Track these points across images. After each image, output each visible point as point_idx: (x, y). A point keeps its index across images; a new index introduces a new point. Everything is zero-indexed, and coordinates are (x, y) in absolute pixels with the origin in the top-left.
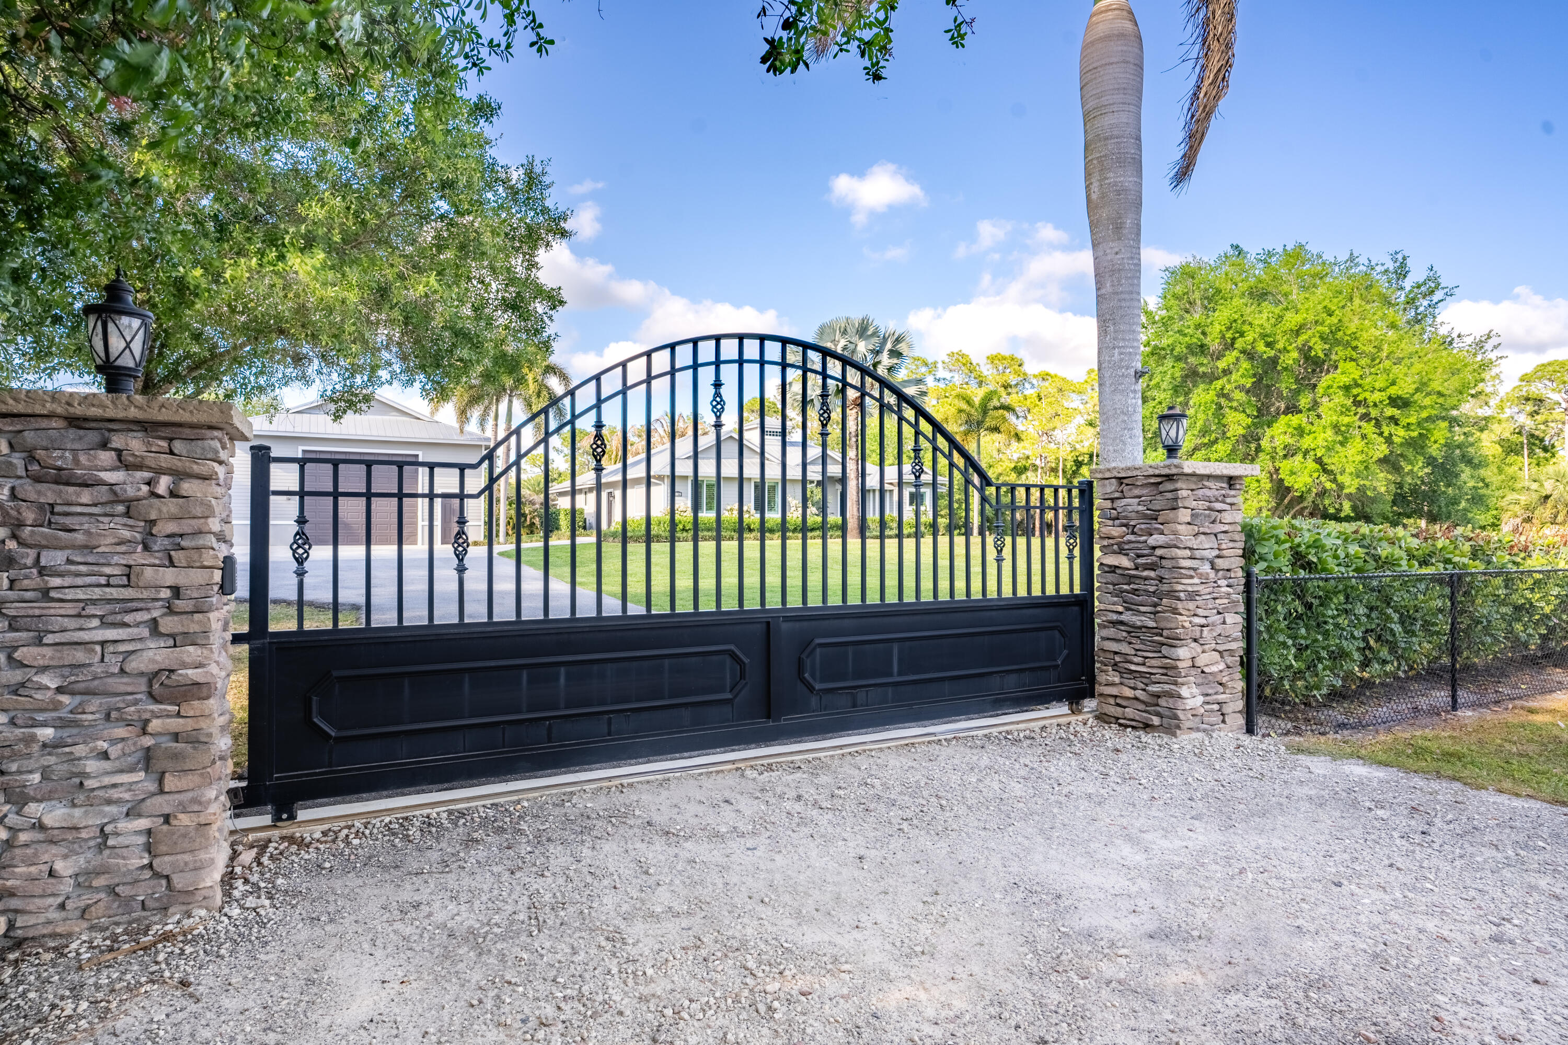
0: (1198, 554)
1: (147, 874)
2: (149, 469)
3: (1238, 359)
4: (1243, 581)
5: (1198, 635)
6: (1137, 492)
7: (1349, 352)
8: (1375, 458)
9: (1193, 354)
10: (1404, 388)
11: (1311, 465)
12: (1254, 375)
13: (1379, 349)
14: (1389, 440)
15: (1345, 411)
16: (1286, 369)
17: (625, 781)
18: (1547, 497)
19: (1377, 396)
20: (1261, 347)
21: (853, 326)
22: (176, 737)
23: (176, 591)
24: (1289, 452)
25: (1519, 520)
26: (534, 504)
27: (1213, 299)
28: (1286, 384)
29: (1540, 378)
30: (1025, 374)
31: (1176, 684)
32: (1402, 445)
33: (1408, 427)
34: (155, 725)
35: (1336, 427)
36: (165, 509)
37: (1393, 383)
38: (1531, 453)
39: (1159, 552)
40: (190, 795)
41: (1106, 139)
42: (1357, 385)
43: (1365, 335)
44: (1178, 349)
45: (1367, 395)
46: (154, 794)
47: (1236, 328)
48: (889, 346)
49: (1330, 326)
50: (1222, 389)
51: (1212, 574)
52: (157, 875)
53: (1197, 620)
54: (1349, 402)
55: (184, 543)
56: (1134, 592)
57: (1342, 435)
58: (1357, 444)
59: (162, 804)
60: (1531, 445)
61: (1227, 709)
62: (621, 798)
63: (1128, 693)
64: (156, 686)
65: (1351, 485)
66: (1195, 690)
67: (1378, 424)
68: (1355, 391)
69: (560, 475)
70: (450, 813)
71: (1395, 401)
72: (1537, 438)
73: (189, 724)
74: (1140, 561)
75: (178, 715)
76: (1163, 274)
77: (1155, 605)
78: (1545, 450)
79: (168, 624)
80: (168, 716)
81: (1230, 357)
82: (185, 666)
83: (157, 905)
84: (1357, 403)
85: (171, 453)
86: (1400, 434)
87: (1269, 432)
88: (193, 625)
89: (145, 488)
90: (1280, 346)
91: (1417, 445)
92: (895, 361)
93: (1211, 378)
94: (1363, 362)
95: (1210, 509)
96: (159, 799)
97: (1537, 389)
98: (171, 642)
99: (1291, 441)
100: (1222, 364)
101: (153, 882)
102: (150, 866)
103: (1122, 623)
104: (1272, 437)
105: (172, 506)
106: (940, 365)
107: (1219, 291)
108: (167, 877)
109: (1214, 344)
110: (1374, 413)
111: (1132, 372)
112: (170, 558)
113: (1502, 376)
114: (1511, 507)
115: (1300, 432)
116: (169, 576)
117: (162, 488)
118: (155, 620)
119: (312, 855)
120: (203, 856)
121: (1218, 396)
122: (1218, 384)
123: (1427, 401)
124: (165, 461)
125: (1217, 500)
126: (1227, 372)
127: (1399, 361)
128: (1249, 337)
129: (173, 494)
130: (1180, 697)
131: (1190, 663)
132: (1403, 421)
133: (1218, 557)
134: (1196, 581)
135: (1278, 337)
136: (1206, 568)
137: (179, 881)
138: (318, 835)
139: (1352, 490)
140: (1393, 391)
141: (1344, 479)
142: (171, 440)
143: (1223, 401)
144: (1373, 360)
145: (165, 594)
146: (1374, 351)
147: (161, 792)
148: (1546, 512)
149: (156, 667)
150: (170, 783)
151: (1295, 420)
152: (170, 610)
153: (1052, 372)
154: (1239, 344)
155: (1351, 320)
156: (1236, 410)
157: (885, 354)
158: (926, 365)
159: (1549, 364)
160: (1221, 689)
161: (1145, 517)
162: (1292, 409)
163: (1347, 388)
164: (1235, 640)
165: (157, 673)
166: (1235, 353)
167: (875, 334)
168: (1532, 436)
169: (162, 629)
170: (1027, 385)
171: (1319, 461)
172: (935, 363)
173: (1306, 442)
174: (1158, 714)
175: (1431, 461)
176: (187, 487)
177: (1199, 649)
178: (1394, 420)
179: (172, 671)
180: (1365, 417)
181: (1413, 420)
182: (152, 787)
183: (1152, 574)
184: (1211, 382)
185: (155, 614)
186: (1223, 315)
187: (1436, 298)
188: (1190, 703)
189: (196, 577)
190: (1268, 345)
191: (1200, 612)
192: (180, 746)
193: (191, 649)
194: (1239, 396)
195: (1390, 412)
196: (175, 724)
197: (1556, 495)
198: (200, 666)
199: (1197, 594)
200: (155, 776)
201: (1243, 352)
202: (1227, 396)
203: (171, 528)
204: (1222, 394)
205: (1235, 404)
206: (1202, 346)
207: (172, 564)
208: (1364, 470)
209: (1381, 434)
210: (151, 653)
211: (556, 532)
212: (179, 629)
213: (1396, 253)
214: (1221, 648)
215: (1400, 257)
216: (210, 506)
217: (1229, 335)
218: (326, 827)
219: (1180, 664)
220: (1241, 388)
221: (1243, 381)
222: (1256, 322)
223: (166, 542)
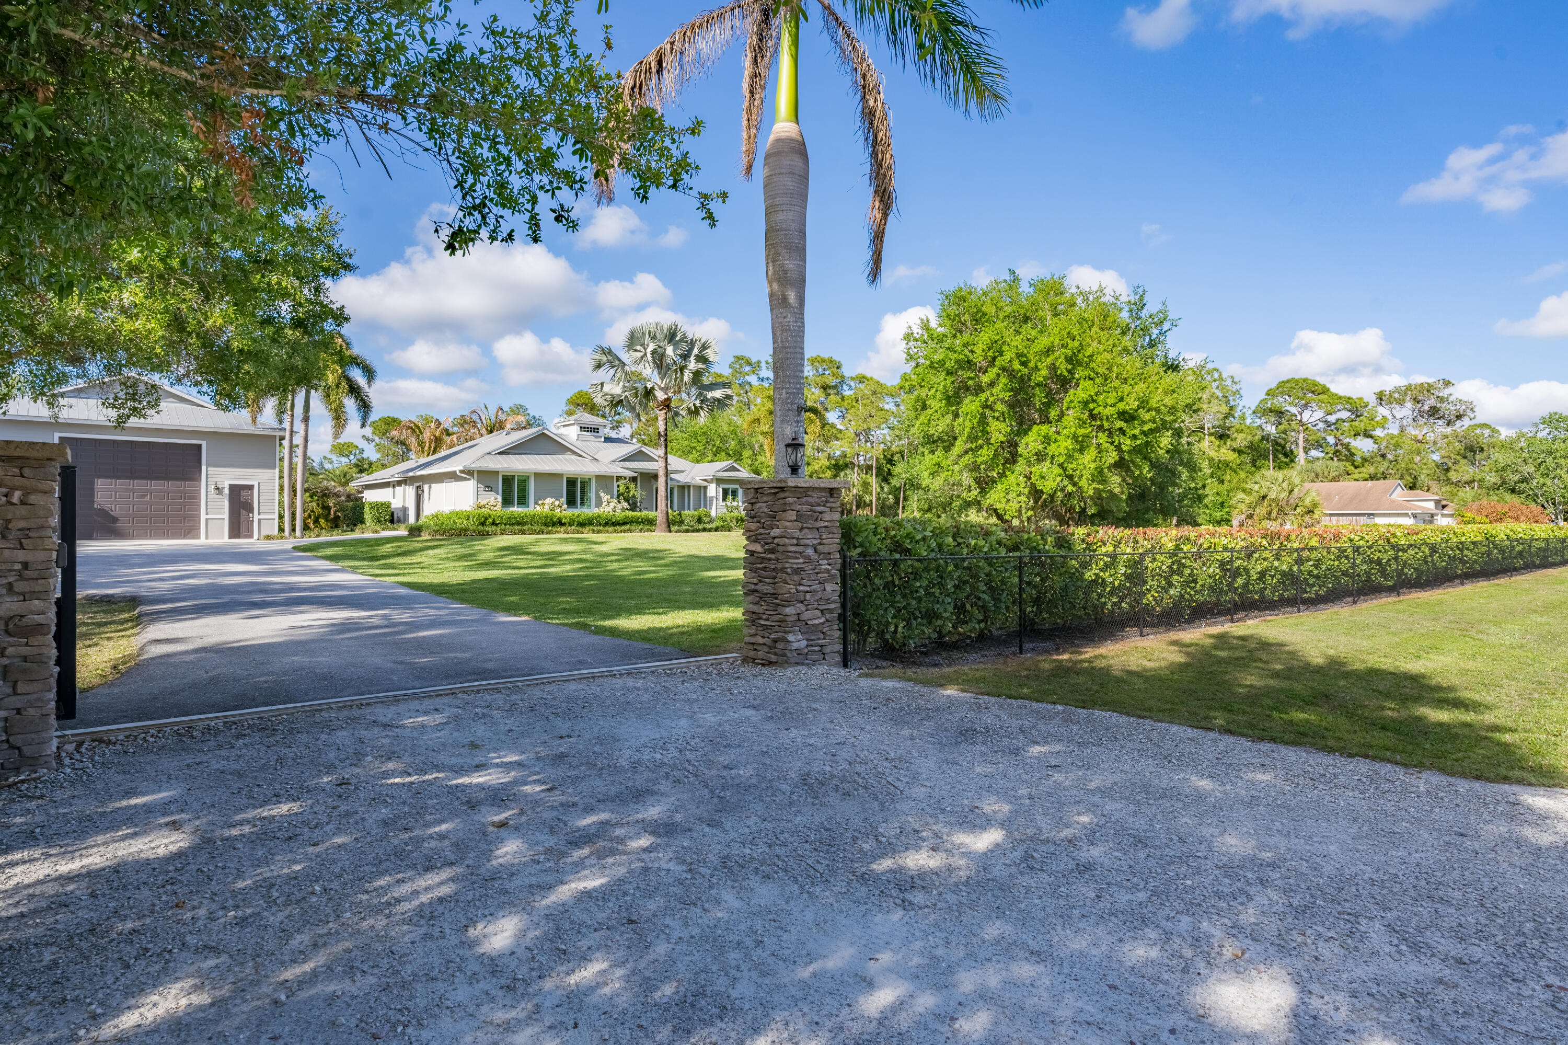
0: (802, 542)
1: (6, 746)
2: (6, 486)
3: (998, 375)
4: (840, 561)
5: (802, 598)
6: (765, 499)
7: (1087, 372)
8: (1107, 464)
9: (962, 368)
10: (1131, 404)
11: (1057, 470)
12: (1011, 390)
13: (1110, 369)
14: (1118, 448)
15: (1082, 424)
16: (1038, 385)
17: (364, 702)
18: (1264, 497)
19: (1108, 411)
20: (1016, 365)
21: (662, 330)
22: (25, 659)
23: (25, 565)
24: (1040, 457)
25: (1243, 517)
26: (339, 496)
27: (979, 319)
28: (1039, 398)
29: (1282, 393)
30: (843, 377)
31: (785, 632)
32: (1129, 452)
33: (1134, 437)
34: (10, 651)
35: (1075, 437)
36: (18, 513)
37: (1121, 400)
38: (1276, 458)
39: (776, 541)
40: (35, 696)
41: (778, 230)
42: (1094, 401)
43: (1100, 358)
44: (948, 365)
45: (1101, 409)
46: (9, 696)
47: (996, 348)
48: (696, 351)
49: (1072, 349)
50: (987, 400)
51: (815, 556)
52: (12, 747)
53: (802, 588)
54: (1085, 416)
55: (31, 534)
56: (764, 569)
57: (1082, 445)
58: (1091, 453)
59: (16, 701)
60: (1275, 451)
61: (827, 650)
62: (359, 711)
63: (761, 640)
64: (11, 626)
65: (1089, 489)
66: (800, 637)
67: (1110, 435)
68: (1091, 406)
69: (371, 464)
70: (225, 723)
71: (1122, 415)
72: (1280, 445)
73: (35, 651)
74: (767, 547)
75: (27, 644)
76: (939, 296)
77: (775, 578)
78: (1286, 455)
79: (19, 586)
80: (20, 646)
81: (992, 373)
82: (32, 613)
83: (12, 766)
84: (1093, 417)
85: (22, 476)
86: (1127, 444)
87: (1026, 439)
88: (38, 587)
89: (4, 499)
90: (1032, 365)
91: (1142, 451)
92: (701, 366)
93: (979, 389)
94: (1097, 380)
95: (811, 511)
96: (14, 698)
97: (1281, 402)
98: (22, 598)
99: (1040, 447)
100: (985, 379)
101: (9, 752)
102: (8, 741)
103: (756, 591)
104: (1027, 444)
105: (23, 510)
106: (763, 365)
107: (985, 315)
108: (18, 748)
109: (978, 359)
110: (1106, 425)
111: (795, 407)
112: (21, 544)
113: (1242, 392)
114: (1239, 505)
115: (1047, 440)
116: (21, 555)
117: (15, 499)
118: (10, 584)
119: (118, 747)
120: (44, 735)
121: (983, 407)
122: (983, 396)
123: (1147, 416)
124: (18, 481)
125: (819, 505)
126: (992, 384)
127: (1125, 381)
128: (1007, 356)
129: (23, 503)
130: (788, 641)
131: (796, 618)
132: (1130, 432)
133: (820, 544)
134: (801, 561)
135: (1031, 357)
136: (810, 551)
137: (27, 750)
138: (121, 737)
139: (1091, 493)
140: (1121, 406)
141: (1083, 483)
142: (21, 468)
143: (987, 411)
144: (1106, 380)
145: (18, 567)
146: (1106, 372)
147: (15, 693)
148: (1261, 510)
149: (12, 614)
150: (21, 688)
151: (1044, 429)
152: (21, 577)
153: (868, 375)
154: (998, 362)
155: (1089, 345)
156: (998, 419)
157: (692, 358)
158: (749, 364)
159: (1288, 381)
160: (822, 636)
161: (770, 516)
162: (1046, 420)
163: (1085, 403)
164: (833, 602)
165: (11, 618)
166: (996, 370)
167: (682, 340)
168: (1277, 443)
169: (16, 589)
170: (845, 387)
171: (1061, 465)
172: (759, 362)
173: (1052, 449)
174: (775, 654)
175: (1156, 466)
176: (33, 498)
177: (803, 609)
178: (1122, 431)
179: (22, 616)
180: (1101, 428)
181: (1136, 432)
182: (9, 690)
183: (773, 556)
184: (977, 395)
185: (11, 579)
186: (986, 336)
187: (1165, 327)
188: (795, 646)
189: (40, 556)
190: (1024, 364)
191: (804, 582)
192: (28, 664)
193: (37, 602)
194: (999, 407)
195: (1119, 424)
196: (24, 650)
197: (1272, 495)
198: (43, 613)
199: (802, 569)
200: (11, 684)
201: (1004, 369)
202: (991, 408)
203: (22, 524)
204: (985, 406)
205: (997, 414)
206: (969, 362)
207: (22, 547)
208: (1099, 476)
209: (1112, 443)
210: (8, 605)
211: (360, 526)
212: (28, 589)
213: (1138, 287)
214: (822, 608)
215: (1140, 290)
216: (50, 510)
217: (990, 353)
218: (127, 733)
219: (788, 619)
220: (1002, 401)
221: (1002, 395)
222: (1013, 343)
223: (18, 533)
